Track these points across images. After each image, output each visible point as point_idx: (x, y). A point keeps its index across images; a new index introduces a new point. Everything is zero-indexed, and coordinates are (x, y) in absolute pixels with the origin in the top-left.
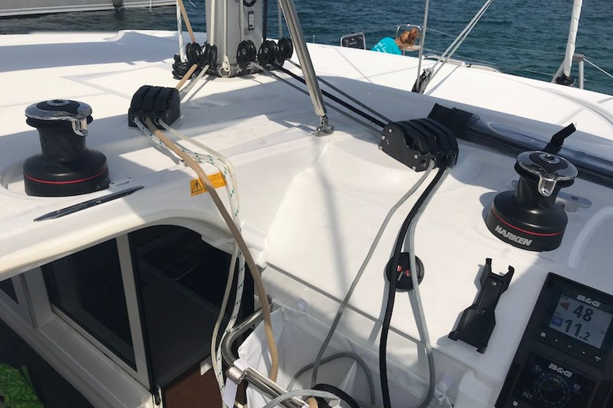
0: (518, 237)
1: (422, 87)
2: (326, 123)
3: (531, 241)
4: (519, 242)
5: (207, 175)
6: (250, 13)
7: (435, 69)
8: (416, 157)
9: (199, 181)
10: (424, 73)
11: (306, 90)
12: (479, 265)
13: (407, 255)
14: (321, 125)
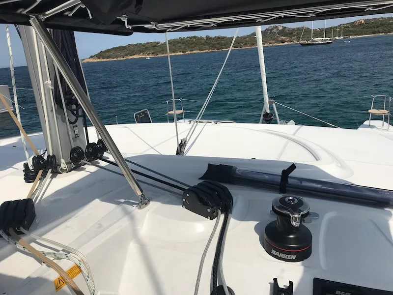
0: (287, 255)
1: (182, 150)
2: (144, 198)
3: (295, 256)
4: (288, 258)
5: (65, 271)
6: (74, 127)
7: (188, 138)
8: (209, 210)
9: (61, 278)
10: (182, 141)
11: (121, 173)
12: (269, 283)
13: (221, 287)
14: (141, 201)
